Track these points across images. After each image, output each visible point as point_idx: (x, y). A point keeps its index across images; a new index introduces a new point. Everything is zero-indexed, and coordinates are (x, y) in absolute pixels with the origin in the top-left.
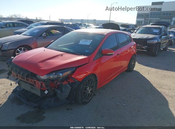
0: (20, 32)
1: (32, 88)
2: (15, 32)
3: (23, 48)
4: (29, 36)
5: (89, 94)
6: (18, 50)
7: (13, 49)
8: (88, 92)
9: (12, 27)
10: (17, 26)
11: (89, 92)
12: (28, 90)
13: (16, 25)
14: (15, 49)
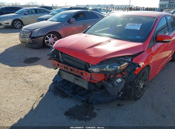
0: (43, 18)
1: (76, 79)
2: (39, 19)
3: (52, 35)
4: (57, 21)
5: (141, 88)
6: (47, 37)
7: (42, 36)
8: (140, 86)
9: (34, 13)
10: (39, 13)
11: (142, 87)
12: (71, 81)
13: (38, 11)
14: (44, 36)
